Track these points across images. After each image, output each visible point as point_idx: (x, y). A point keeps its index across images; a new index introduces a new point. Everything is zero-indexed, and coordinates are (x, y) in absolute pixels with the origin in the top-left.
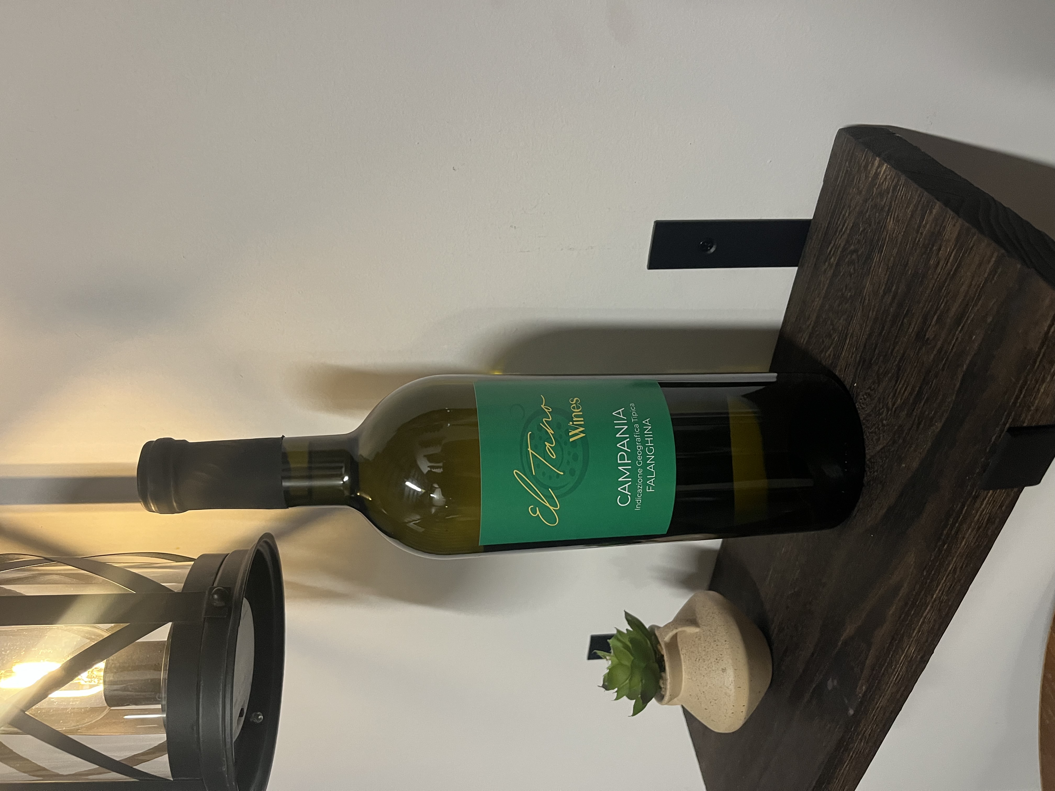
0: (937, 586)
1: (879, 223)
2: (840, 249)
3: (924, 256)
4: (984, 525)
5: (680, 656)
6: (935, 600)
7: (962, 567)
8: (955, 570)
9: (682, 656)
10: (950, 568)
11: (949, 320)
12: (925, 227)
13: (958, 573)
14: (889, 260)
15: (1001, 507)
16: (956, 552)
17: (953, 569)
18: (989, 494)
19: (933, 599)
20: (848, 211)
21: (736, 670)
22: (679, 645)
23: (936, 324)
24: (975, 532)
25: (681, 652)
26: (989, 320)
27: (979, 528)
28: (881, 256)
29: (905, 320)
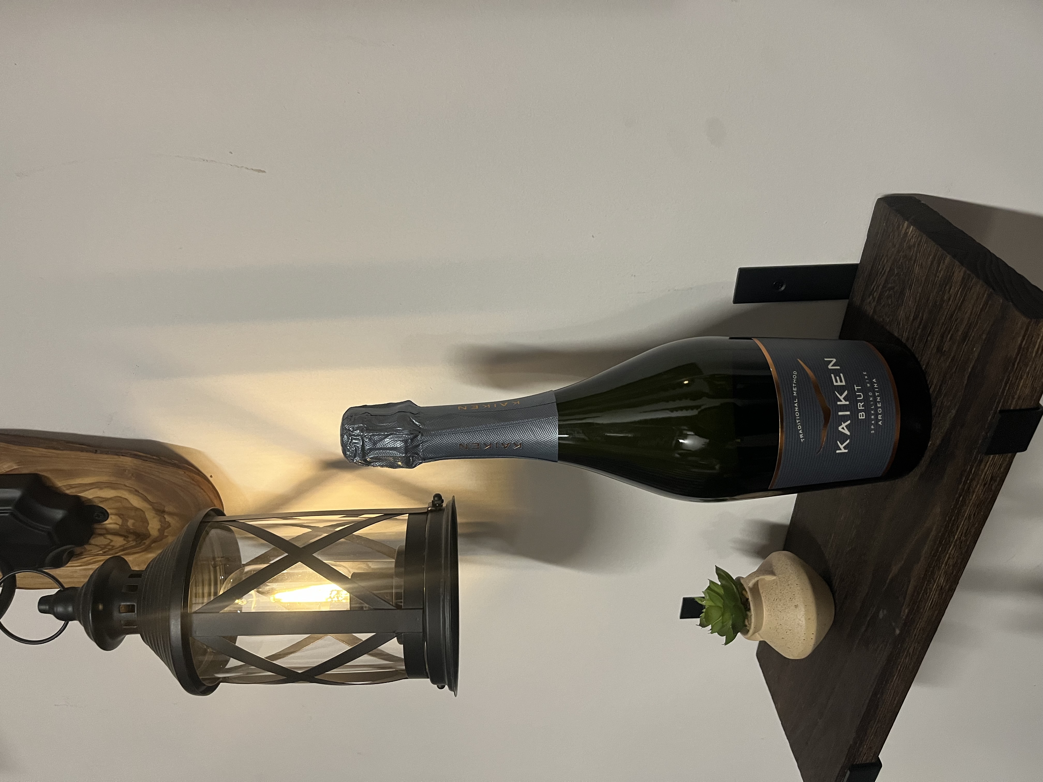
0: (957, 529)
1: (909, 268)
2: (881, 287)
3: (940, 293)
4: (989, 482)
5: (761, 598)
6: (956, 540)
7: (975, 514)
8: (970, 516)
9: (763, 598)
10: (966, 515)
11: (958, 338)
12: (940, 272)
13: (972, 519)
14: (916, 295)
15: (1000, 468)
16: (969, 502)
17: (968, 516)
18: (990, 459)
19: (955, 539)
20: (886, 259)
21: (806, 606)
22: (760, 590)
23: (950, 340)
24: (982, 487)
25: (762, 595)
26: (984, 337)
27: (985, 484)
28: (911, 291)
29: (929, 338)
